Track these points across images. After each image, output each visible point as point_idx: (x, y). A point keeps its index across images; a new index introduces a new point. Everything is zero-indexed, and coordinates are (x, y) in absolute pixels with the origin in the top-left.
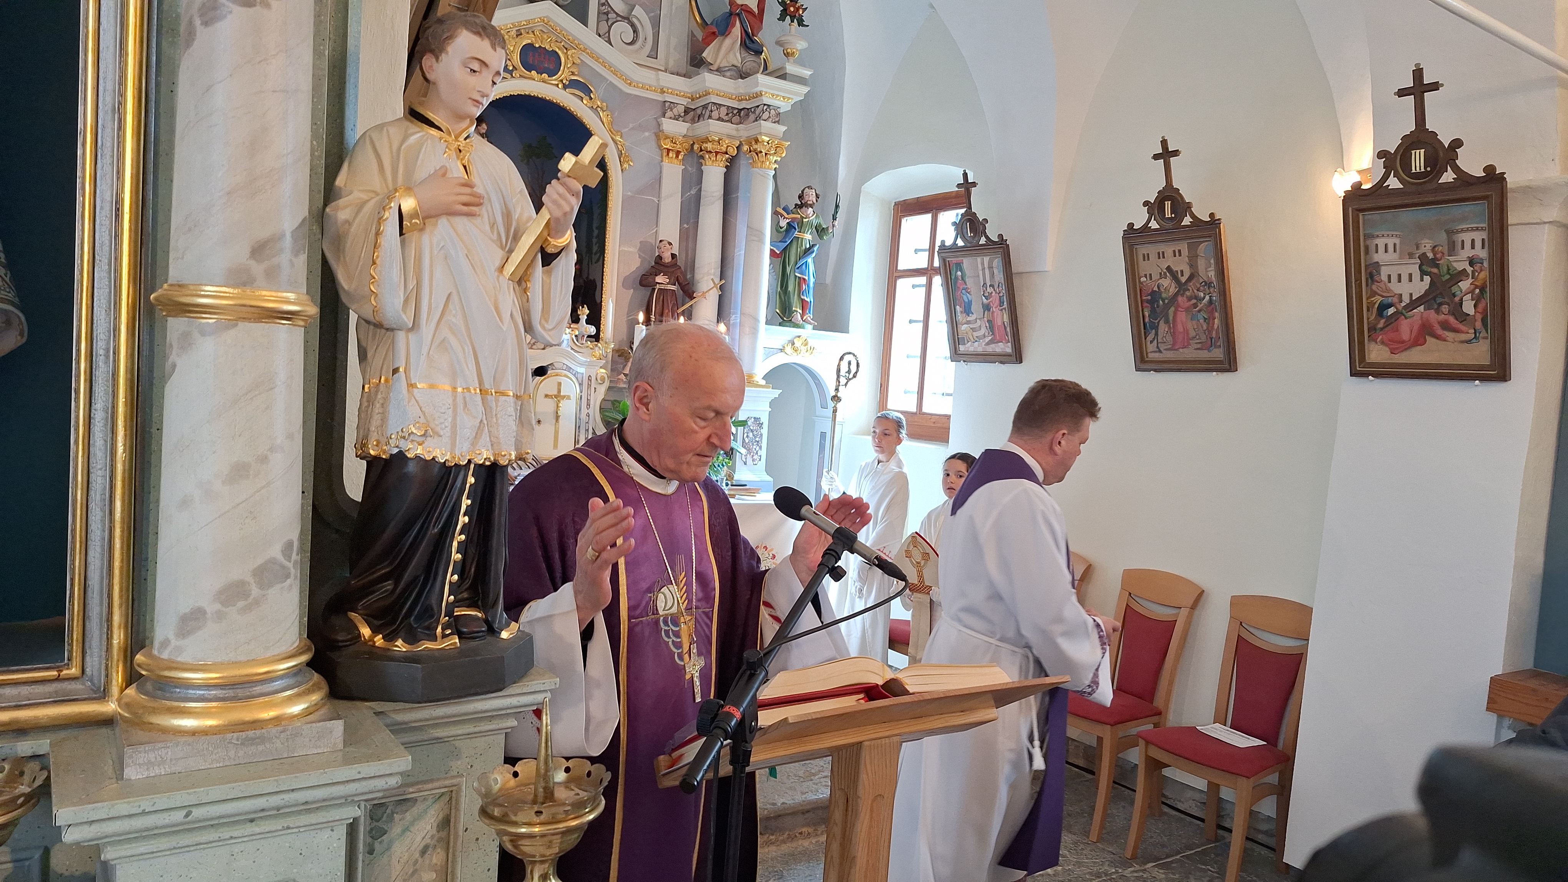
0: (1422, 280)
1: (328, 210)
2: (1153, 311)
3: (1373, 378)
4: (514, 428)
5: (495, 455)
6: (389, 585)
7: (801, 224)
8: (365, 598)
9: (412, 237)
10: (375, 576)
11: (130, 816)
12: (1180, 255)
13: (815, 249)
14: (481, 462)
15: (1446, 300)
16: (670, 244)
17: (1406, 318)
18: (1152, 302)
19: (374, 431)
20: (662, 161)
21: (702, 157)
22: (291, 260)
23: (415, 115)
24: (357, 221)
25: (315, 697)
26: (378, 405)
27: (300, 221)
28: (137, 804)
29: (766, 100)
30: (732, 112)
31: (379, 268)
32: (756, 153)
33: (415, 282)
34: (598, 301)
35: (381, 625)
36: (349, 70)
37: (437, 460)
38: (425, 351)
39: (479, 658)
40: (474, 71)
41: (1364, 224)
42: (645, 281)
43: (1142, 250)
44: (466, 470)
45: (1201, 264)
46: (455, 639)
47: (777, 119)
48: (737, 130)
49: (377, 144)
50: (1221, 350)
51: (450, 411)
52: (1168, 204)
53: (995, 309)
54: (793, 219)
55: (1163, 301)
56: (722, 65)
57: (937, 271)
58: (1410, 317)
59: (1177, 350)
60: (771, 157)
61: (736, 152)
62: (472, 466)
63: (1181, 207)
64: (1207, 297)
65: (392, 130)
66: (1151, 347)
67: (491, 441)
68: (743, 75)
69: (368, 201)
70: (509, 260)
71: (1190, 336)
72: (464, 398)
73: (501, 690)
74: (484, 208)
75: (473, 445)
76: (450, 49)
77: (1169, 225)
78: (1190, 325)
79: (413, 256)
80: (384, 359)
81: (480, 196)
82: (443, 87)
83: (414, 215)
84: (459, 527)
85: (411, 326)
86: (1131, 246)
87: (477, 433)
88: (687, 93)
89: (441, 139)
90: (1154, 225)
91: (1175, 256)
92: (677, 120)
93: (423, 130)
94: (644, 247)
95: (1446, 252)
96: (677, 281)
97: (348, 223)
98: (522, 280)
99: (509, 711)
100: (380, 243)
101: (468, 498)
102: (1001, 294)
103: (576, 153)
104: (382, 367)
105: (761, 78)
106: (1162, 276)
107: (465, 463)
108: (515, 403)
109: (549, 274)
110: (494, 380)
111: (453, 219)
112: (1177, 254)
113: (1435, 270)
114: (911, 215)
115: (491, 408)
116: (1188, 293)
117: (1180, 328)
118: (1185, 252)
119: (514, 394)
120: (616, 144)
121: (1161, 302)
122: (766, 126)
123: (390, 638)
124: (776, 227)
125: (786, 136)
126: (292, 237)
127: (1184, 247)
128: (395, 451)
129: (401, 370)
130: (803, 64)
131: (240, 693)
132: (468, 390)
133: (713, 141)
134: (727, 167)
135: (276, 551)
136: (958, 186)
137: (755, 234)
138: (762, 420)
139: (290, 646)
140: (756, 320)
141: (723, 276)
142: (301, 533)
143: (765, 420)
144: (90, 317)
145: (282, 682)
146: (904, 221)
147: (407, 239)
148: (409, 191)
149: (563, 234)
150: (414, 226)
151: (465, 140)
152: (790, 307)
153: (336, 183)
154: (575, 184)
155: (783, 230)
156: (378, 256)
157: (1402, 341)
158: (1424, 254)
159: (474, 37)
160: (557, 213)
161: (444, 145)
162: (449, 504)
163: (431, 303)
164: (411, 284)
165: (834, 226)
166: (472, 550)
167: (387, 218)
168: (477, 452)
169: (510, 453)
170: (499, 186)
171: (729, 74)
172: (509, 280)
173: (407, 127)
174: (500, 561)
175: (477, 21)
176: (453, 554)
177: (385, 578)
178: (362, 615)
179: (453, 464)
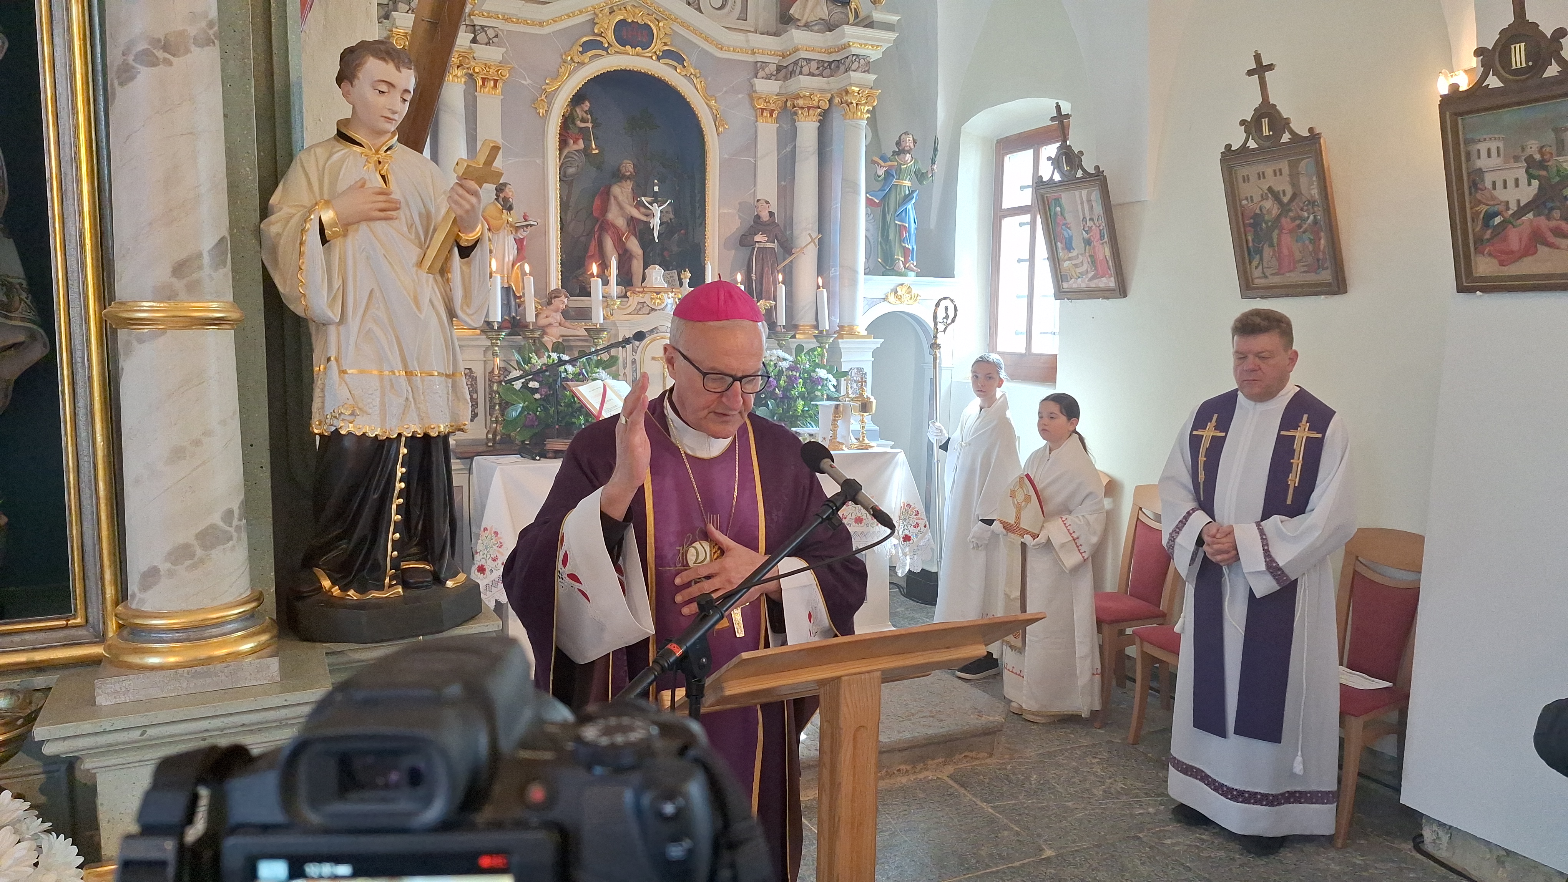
0: (1529, 184)
1: (262, 226)
2: (1256, 236)
3: (1481, 293)
4: (447, 405)
5: (424, 428)
6: (343, 544)
7: (899, 170)
8: (325, 556)
9: (335, 244)
10: (330, 536)
11: (96, 734)
12: (1281, 174)
13: (915, 195)
14: (410, 435)
15: (1558, 204)
17: (1514, 227)
18: (1255, 225)
19: (316, 413)
20: (757, 121)
21: (796, 113)
22: (213, 274)
23: (342, 136)
24: (285, 233)
25: (264, 638)
26: (318, 390)
28: (99, 724)
29: (854, 50)
31: (305, 273)
32: (848, 105)
33: (341, 282)
35: (340, 578)
36: (294, 99)
37: (367, 435)
38: (352, 340)
40: (383, 92)
41: (1464, 128)
42: (745, 241)
43: (1242, 171)
44: (397, 442)
45: (1303, 182)
46: (399, 588)
47: (867, 69)
48: (828, 83)
49: (306, 164)
50: (1329, 272)
51: (378, 393)
53: (1096, 243)
54: (891, 167)
55: (1266, 223)
56: (809, 20)
58: (1520, 225)
59: (1283, 274)
60: (863, 107)
61: (828, 105)
62: (403, 439)
63: (1279, 124)
64: (1312, 217)
65: (320, 152)
66: (1256, 272)
67: (419, 415)
68: (830, 27)
69: (294, 215)
71: (1296, 260)
72: (391, 380)
74: (401, 212)
75: (401, 420)
76: (360, 75)
77: (1267, 144)
78: (1295, 247)
79: (337, 261)
80: (323, 350)
81: (397, 202)
83: (334, 224)
84: (396, 492)
85: (338, 321)
86: (1230, 169)
87: (404, 410)
88: (778, 51)
89: (362, 153)
90: (1251, 144)
91: (1275, 175)
92: (769, 78)
93: (347, 147)
94: (743, 208)
95: (1554, 152)
96: (776, 238)
97: (279, 234)
98: (444, 271)
100: (304, 252)
101: (402, 467)
102: (1099, 229)
104: (321, 357)
106: (1263, 197)
107: (395, 437)
109: (469, 264)
110: (418, 362)
111: (372, 224)
112: (1278, 173)
113: (1544, 173)
114: (1014, 152)
116: (1291, 214)
117: (1285, 251)
118: (1286, 171)
119: (439, 373)
120: (712, 109)
121: (1264, 225)
122: (856, 76)
123: (344, 589)
124: (871, 176)
125: (876, 85)
126: (213, 253)
127: (1284, 165)
128: (333, 429)
129: (332, 359)
130: (890, 11)
131: (192, 635)
132: (394, 372)
133: (805, 96)
134: (820, 121)
135: (216, 519)
136: (1053, 119)
137: (851, 186)
138: (865, 371)
139: (237, 597)
140: (855, 271)
141: (820, 230)
142: (242, 503)
143: (868, 370)
144: (68, 332)
145: (231, 626)
146: (1007, 158)
147: (329, 247)
148: (328, 203)
149: (473, 229)
150: (336, 235)
151: (386, 151)
152: (892, 256)
153: (270, 202)
154: (473, 185)
155: (880, 179)
156: (303, 263)
157: (1512, 252)
158: (1531, 156)
159: (380, 62)
160: (460, 212)
161: (364, 158)
162: (386, 471)
163: (356, 297)
164: (337, 283)
165: (932, 170)
166: (416, 512)
167: (308, 229)
168: (406, 427)
169: (439, 426)
170: (418, 192)
171: (816, 28)
172: (427, 273)
173: (333, 147)
174: (442, 520)
175: (383, 47)
176: (393, 515)
177: (339, 538)
178: (324, 570)
179: (385, 438)
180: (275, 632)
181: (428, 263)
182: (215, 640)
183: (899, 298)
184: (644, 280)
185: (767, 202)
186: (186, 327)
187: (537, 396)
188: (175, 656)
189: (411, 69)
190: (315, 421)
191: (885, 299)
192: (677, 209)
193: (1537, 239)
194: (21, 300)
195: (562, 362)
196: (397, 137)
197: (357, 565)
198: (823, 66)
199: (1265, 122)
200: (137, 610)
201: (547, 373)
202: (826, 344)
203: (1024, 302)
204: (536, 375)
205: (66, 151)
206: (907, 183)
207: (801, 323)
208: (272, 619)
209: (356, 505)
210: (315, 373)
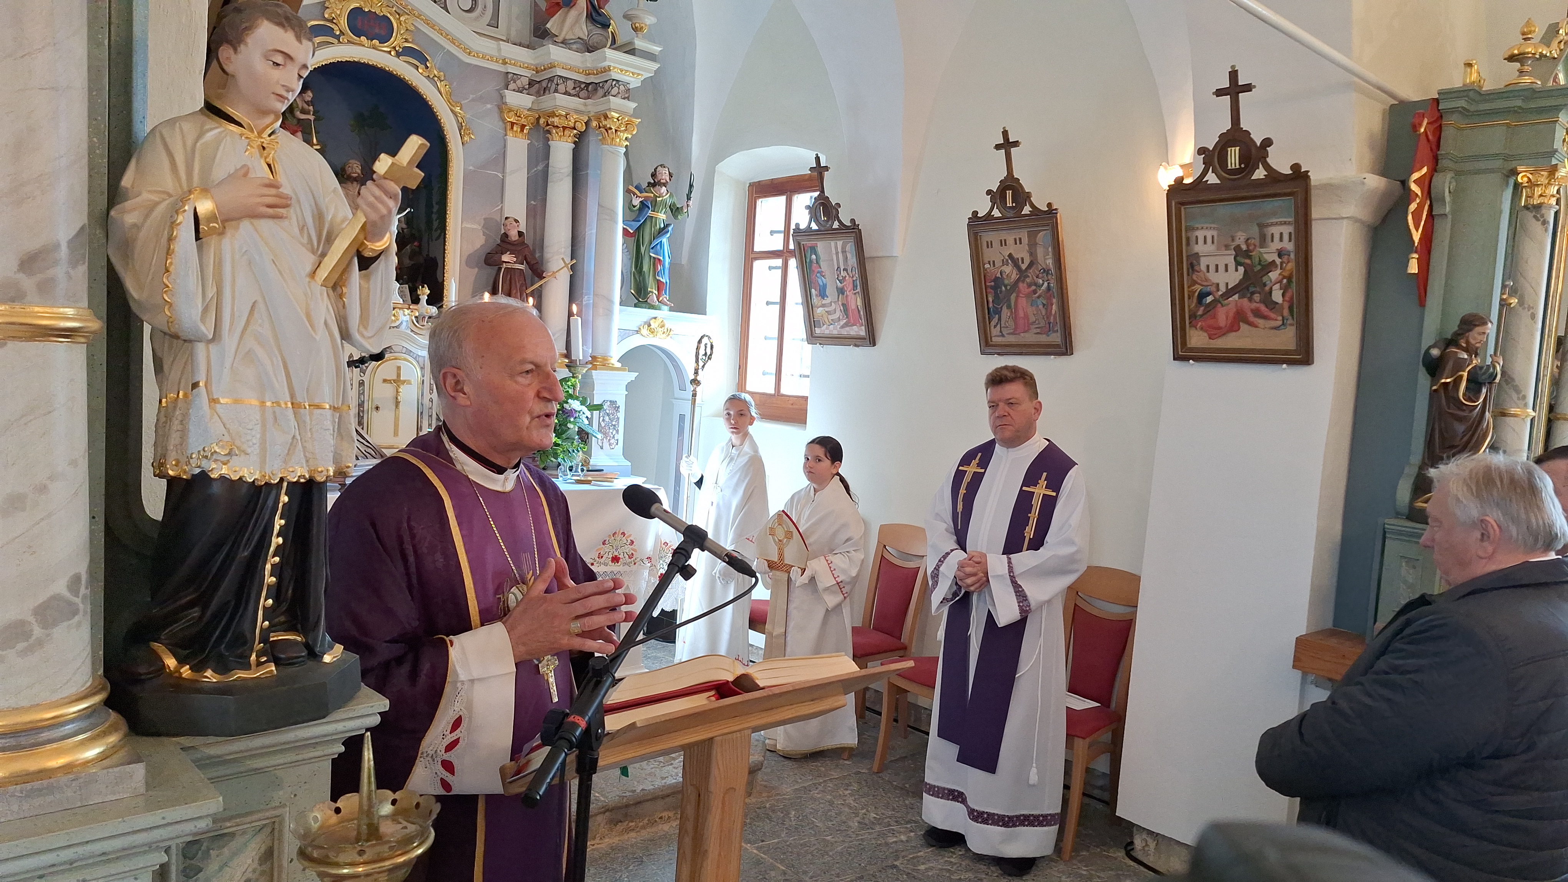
0: (1237, 270)
1: (113, 213)
2: (996, 296)
3: (1193, 362)
4: (332, 442)
5: (310, 471)
6: (195, 612)
7: (655, 203)
8: (168, 628)
9: (212, 242)
10: (178, 603)
12: (1021, 243)
13: (670, 228)
14: (295, 480)
15: (1258, 289)
16: (516, 221)
17: (1222, 306)
18: (996, 288)
19: (172, 451)
20: (506, 135)
21: (549, 132)
22: (67, 273)
23: (212, 109)
24: (146, 225)
25: (112, 739)
26: (176, 422)
27: (77, 229)
29: (615, 75)
30: (580, 86)
31: (173, 276)
32: (606, 130)
33: (215, 288)
34: (440, 280)
35: (188, 654)
36: (137, 58)
37: (244, 479)
38: (228, 363)
39: (296, 686)
40: (278, 65)
41: (1186, 216)
42: (491, 259)
44: (278, 488)
45: (1040, 251)
46: (271, 667)
47: (627, 96)
48: (585, 105)
49: (170, 141)
50: (1059, 334)
51: (258, 427)
53: (849, 293)
54: (646, 198)
55: (1006, 287)
56: (567, 38)
57: (792, 253)
58: (1226, 305)
59: (1019, 334)
60: (622, 134)
61: (584, 128)
62: (285, 484)
63: (1022, 197)
64: (1046, 284)
65: (187, 126)
66: (995, 331)
67: (305, 456)
68: (590, 48)
69: (158, 203)
70: (321, 265)
71: (1031, 321)
72: (274, 412)
73: (324, 717)
74: (292, 210)
75: (285, 462)
76: (249, 40)
77: (1011, 214)
78: (1031, 311)
79: (212, 263)
80: (182, 373)
81: (288, 198)
82: (242, 79)
83: (213, 217)
84: (272, 549)
85: (211, 337)
86: (976, 234)
87: (289, 450)
88: (532, 64)
89: (242, 135)
90: (996, 213)
91: (1016, 244)
92: (521, 92)
93: (220, 124)
94: (488, 224)
95: (1258, 244)
96: (525, 259)
97: (137, 227)
98: (337, 285)
99: (334, 737)
100: (173, 249)
101: (281, 518)
102: (855, 278)
103: (393, 153)
104: (179, 383)
105: (609, 53)
106: (1005, 263)
107: (276, 482)
108: (333, 416)
109: (368, 278)
110: (307, 392)
111: (256, 222)
112: (1018, 242)
113: (1248, 261)
114: (765, 197)
115: (305, 422)
116: (1028, 280)
117: (1021, 314)
118: (1025, 240)
119: (330, 406)
120: (456, 116)
121: (1003, 288)
122: (615, 102)
123: (198, 668)
124: (629, 206)
125: (636, 113)
126: (68, 247)
127: (1024, 235)
128: (197, 471)
129: (201, 384)
130: (652, 41)
132: (279, 405)
133: (560, 116)
134: (575, 143)
135: (60, 587)
136: (810, 169)
137: (607, 211)
138: (618, 403)
139: (81, 687)
140: (610, 301)
141: (574, 256)
142: (89, 565)
143: (622, 403)
145: (72, 726)
146: (759, 202)
147: (201, 245)
148: (204, 192)
149: (378, 238)
150: (213, 231)
151: (269, 136)
152: (646, 287)
153: (122, 183)
154: (392, 186)
155: (636, 209)
156: (171, 263)
157: (1220, 328)
158: (1239, 246)
159: (277, 28)
160: (374, 216)
161: (245, 142)
162: (260, 526)
163: (234, 307)
164: (211, 292)
165: (688, 206)
166: (288, 573)
167: (179, 222)
168: (291, 470)
169: (328, 469)
170: (310, 189)
171: (574, 46)
172: (322, 285)
175: (279, 11)
176: (266, 577)
177: (191, 605)
178: (166, 645)
179: (263, 483)
180: (123, 729)
181: (323, 273)
182: (48, 747)
183: (652, 332)
190: (171, 461)
191: (638, 332)
193: (1239, 319)
197: (213, 639)
199: (1009, 193)
202: (578, 373)
203: (775, 344)
206: (662, 216)
209: (218, 564)
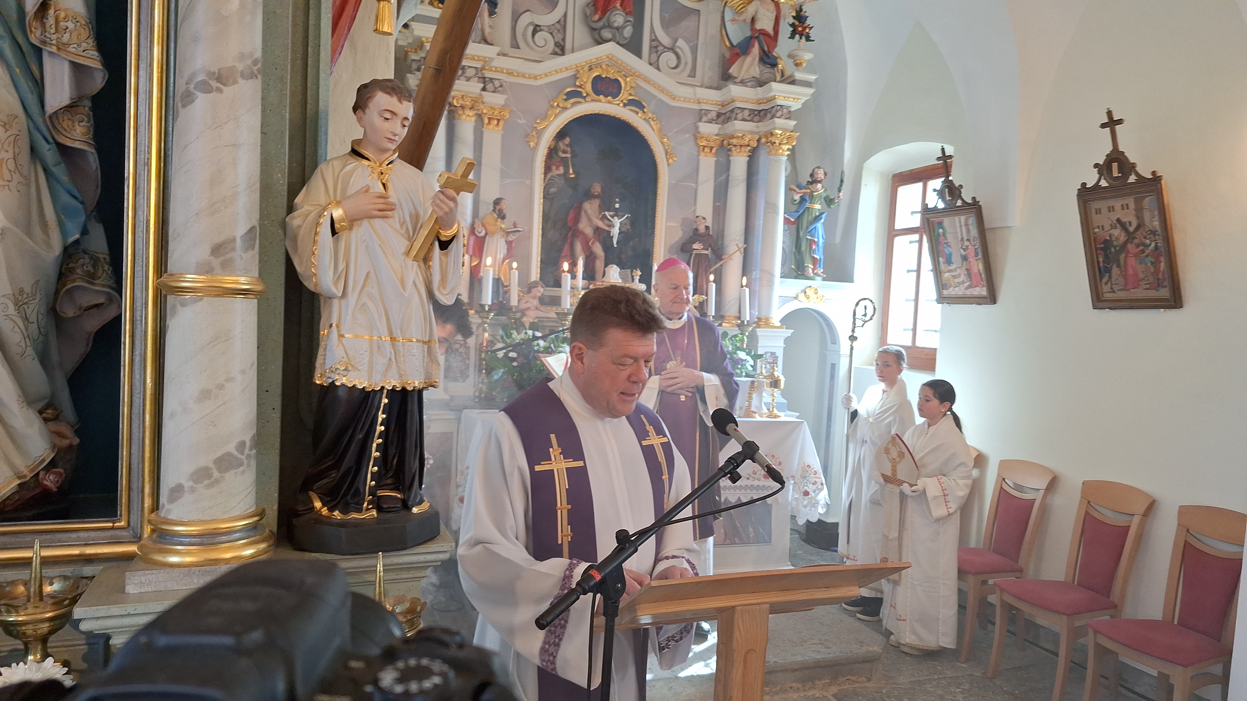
1: (287, 219)
2: (1106, 257)
5: (402, 383)
6: (333, 473)
7: (812, 196)
8: (319, 482)
9: (342, 236)
10: (323, 466)
11: (122, 616)
12: (1128, 208)
13: (824, 216)
14: (390, 388)
18: (1105, 249)
20: (699, 155)
21: (730, 150)
22: (244, 255)
23: (354, 152)
24: (305, 225)
27: (250, 227)
28: (125, 608)
29: (779, 102)
31: (317, 257)
32: (772, 144)
33: (345, 265)
35: (329, 500)
36: (321, 123)
37: (357, 387)
38: (350, 311)
39: (389, 526)
40: (388, 119)
42: (685, 248)
43: (1094, 205)
44: (380, 394)
45: (1146, 215)
46: (374, 512)
47: (789, 116)
48: (757, 127)
49: (325, 173)
50: (1168, 289)
51: (368, 353)
52: (1115, 165)
53: (971, 259)
54: (805, 194)
55: (1115, 248)
56: (745, 78)
59: (1130, 290)
60: (784, 146)
61: (756, 144)
62: (385, 391)
63: (1127, 167)
64: (1154, 244)
66: (1107, 288)
67: (399, 373)
68: (761, 84)
69: (312, 211)
71: (1140, 278)
72: (378, 343)
73: (406, 550)
74: (395, 213)
75: (385, 376)
76: (371, 105)
77: (1117, 183)
78: (1140, 268)
79: (343, 250)
81: (393, 204)
82: (368, 130)
83: (342, 220)
84: (377, 434)
85: (340, 295)
86: (1085, 203)
87: (387, 368)
88: (719, 101)
89: (369, 166)
90: (1103, 183)
91: (1123, 209)
92: (711, 122)
93: (358, 160)
94: (685, 222)
96: (710, 246)
97: (299, 227)
98: (426, 260)
99: (419, 565)
100: (317, 240)
101: (383, 413)
102: (976, 247)
105: (777, 85)
106: (1113, 227)
107: (378, 389)
108: (422, 347)
109: (446, 256)
110: (402, 330)
111: (372, 221)
112: (1125, 207)
114: (906, 184)
115: (399, 350)
116: (1136, 241)
117: (1131, 272)
118: (1132, 206)
119: (417, 340)
120: (664, 145)
122: (780, 122)
123: (331, 510)
124: (789, 200)
125: (795, 129)
126: (242, 240)
127: (1130, 201)
128: (331, 381)
129: (334, 325)
130: (809, 71)
132: (382, 338)
133: (738, 137)
134: (749, 156)
135: (231, 448)
136: (939, 159)
137: (772, 207)
138: (777, 354)
139: (244, 512)
140: (772, 275)
141: (746, 241)
142: (254, 436)
143: (780, 354)
144: (132, 297)
145: (237, 535)
146: (900, 189)
147: (338, 237)
148: (338, 204)
149: (451, 227)
150: (343, 228)
151: (388, 165)
152: (803, 263)
153: (296, 201)
154: (451, 192)
155: (796, 202)
156: (316, 249)
159: (387, 96)
160: (441, 214)
161: (370, 170)
162: (369, 418)
163: (356, 277)
164: (342, 265)
165: (839, 197)
166: (392, 450)
167: (322, 223)
168: (388, 381)
169: (415, 382)
170: (410, 196)
171: (749, 84)
172: (413, 260)
173: (347, 161)
174: (412, 459)
175: (389, 84)
176: (373, 452)
177: (331, 468)
178: (317, 493)
179: (370, 390)
180: (271, 542)
182: (223, 545)
183: (808, 298)
184: (603, 277)
185: (704, 218)
186: (218, 296)
187: (515, 364)
188: (190, 556)
189: (410, 102)
190: (317, 374)
191: (796, 298)
192: (633, 222)
194: (104, 270)
195: (536, 338)
196: (397, 154)
197: (343, 492)
198: (753, 114)
200: (164, 518)
201: (524, 346)
202: (746, 331)
204: (515, 347)
205: (141, 156)
206: (817, 206)
207: (727, 314)
208: (271, 531)
209: (345, 443)
210: (321, 336)
